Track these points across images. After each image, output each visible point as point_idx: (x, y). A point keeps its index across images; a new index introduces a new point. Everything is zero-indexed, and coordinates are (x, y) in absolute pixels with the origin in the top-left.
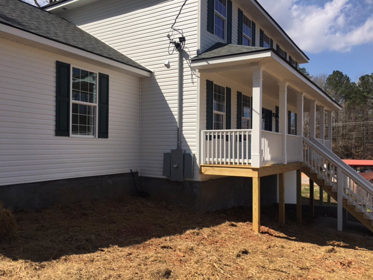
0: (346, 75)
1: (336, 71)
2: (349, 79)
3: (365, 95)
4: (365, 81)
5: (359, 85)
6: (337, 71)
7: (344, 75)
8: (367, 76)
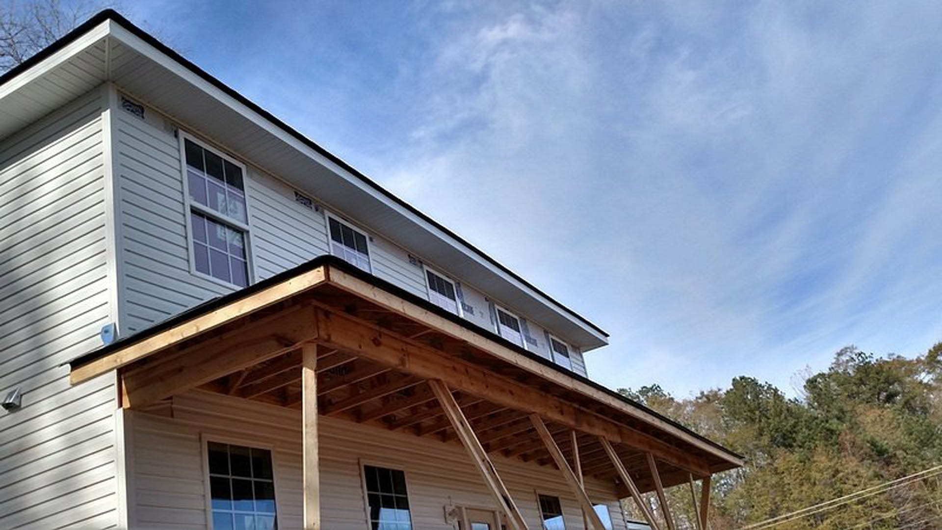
0: (766, 383)
1: (738, 378)
2: (779, 393)
3: (834, 427)
4: (821, 389)
5: (809, 404)
6: (742, 378)
7: (763, 384)
8: (822, 375)
